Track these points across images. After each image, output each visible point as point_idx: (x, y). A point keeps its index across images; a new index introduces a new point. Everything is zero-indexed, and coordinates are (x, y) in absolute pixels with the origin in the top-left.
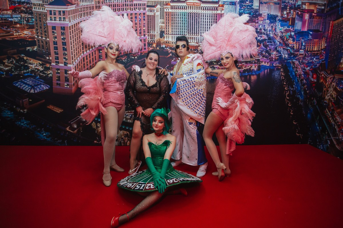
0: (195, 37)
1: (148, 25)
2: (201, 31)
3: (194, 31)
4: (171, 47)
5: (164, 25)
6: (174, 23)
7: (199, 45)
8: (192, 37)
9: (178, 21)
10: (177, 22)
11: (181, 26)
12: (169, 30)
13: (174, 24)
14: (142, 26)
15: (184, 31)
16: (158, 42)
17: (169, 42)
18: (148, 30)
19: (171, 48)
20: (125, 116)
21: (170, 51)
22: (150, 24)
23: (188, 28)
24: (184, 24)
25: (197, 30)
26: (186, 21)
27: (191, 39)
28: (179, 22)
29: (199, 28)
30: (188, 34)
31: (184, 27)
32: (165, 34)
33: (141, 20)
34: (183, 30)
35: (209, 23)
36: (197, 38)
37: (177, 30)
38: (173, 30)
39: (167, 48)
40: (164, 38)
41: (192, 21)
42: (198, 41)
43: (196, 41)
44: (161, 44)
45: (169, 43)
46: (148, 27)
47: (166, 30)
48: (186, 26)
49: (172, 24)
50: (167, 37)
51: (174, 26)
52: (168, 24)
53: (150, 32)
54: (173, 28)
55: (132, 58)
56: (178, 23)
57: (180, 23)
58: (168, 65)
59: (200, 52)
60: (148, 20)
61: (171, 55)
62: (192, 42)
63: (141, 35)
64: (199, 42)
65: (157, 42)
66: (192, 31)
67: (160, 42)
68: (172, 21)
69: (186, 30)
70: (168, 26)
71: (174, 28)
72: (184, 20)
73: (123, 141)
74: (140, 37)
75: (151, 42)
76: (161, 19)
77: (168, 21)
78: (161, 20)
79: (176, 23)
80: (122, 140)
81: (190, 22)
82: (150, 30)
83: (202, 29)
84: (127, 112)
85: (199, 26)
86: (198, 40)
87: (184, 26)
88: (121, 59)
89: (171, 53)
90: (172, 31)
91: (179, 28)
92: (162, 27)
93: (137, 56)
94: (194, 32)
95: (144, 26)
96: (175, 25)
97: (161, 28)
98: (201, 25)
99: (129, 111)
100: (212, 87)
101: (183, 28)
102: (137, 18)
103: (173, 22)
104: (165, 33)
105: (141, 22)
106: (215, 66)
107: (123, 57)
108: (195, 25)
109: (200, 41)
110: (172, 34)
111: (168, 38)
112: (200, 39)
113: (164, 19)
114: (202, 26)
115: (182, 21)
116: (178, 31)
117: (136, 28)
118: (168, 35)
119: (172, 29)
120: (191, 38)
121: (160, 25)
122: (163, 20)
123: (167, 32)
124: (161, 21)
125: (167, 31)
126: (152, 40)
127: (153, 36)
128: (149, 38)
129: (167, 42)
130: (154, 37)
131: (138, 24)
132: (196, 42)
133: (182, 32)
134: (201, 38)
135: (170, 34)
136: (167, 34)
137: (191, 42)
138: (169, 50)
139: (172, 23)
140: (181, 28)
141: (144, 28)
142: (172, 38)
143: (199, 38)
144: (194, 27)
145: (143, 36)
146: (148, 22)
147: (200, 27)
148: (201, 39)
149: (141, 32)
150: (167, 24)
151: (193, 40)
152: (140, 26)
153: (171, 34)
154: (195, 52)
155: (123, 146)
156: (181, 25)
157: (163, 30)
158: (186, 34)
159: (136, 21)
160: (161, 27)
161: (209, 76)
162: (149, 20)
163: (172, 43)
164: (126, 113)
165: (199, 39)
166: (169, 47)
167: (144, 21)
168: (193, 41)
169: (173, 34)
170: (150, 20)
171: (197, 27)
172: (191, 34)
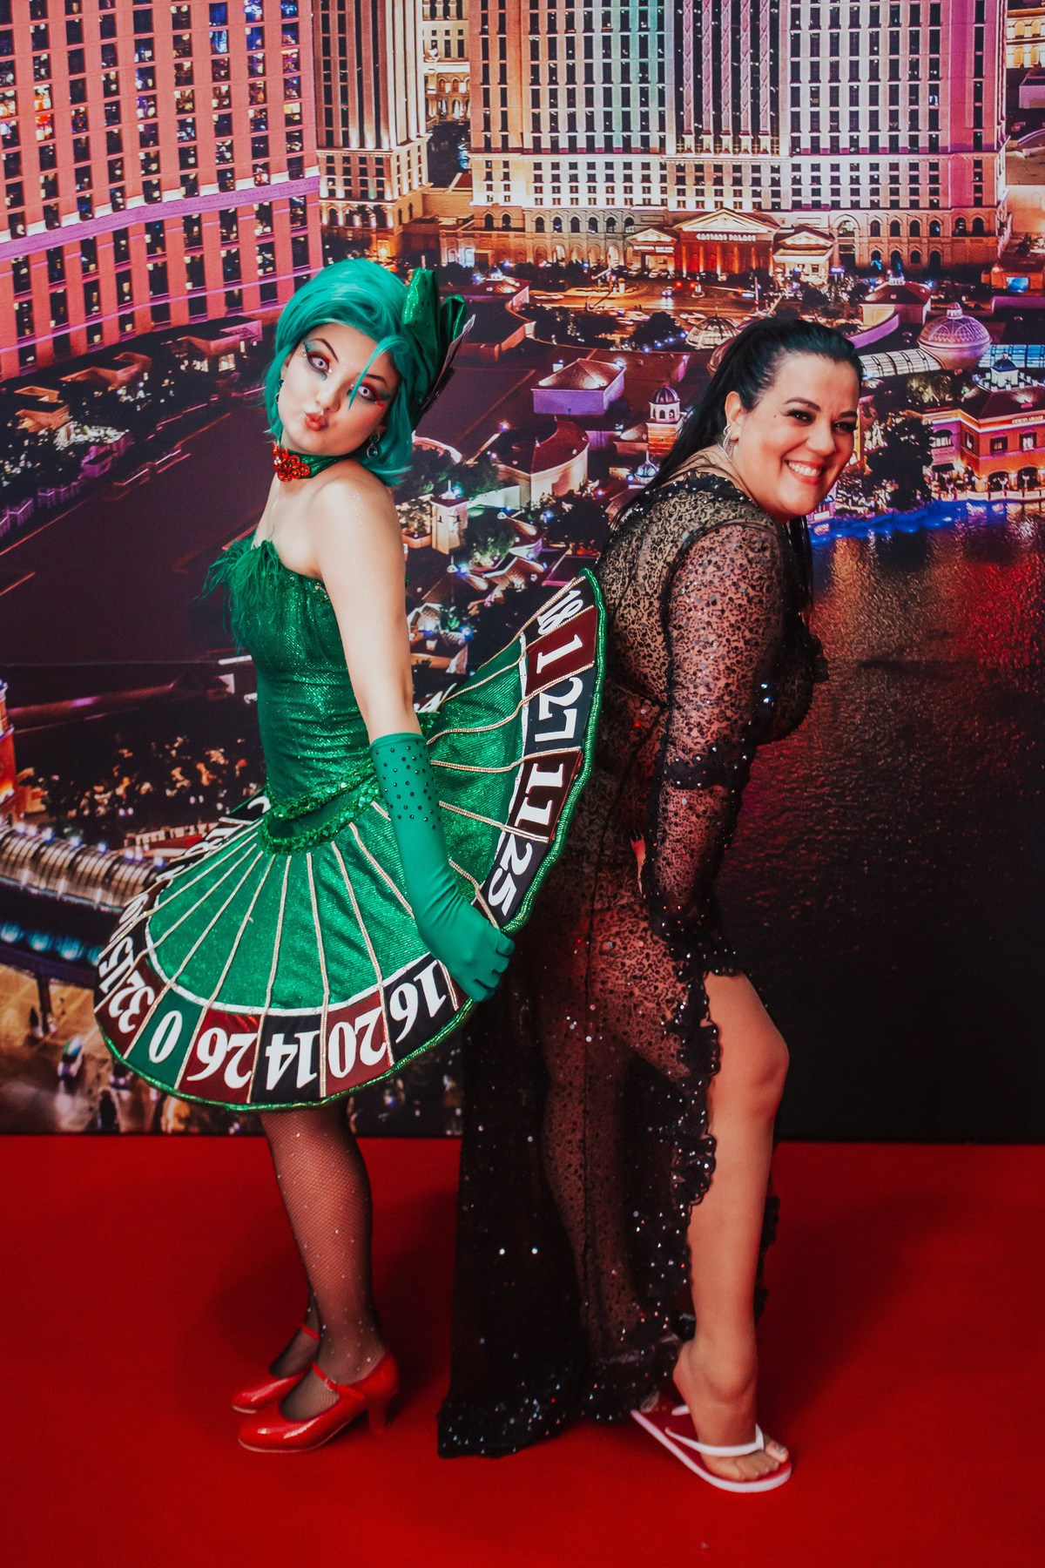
0: (746, 160)
1: (328, 78)
2: (795, 101)
3: (736, 107)
4: (530, 260)
5: (465, 68)
6: (552, 42)
7: (778, 237)
8: (718, 168)
9: (588, 26)
10: (579, 37)
11: (616, 75)
12: (504, 115)
13: (552, 56)
14: (276, 88)
15: (645, 117)
16: (415, 221)
17: (506, 219)
18: (329, 122)
19: (527, 274)
20: (140, 874)
21: (524, 296)
22: (343, 65)
23: (679, 82)
24: (644, 53)
25: (755, 95)
26: (661, 27)
27: (709, 187)
28: (597, 36)
29: (774, 81)
30: (680, 139)
31: (644, 80)
32: (477, 151)
33: (259, 32)
34: (635, 109)
35: (865, 32)
36: (756, 169)
37: (581, 110)
38: (545, 111)
39: (498, 276)
40: (467, 182)
41: (717, 16)
42: (766, 202)
43: (756, 194)
44: (443, 241)
45: (513, 224)
46: (328, 90)
47: (481, 110)
48: (661, 66)
49: (535, 56)
50: (489, 176)
51: (553, 72)
52: (503, 56)
53: (346, 135)
54: (544, 89)
55: (190, 367)
56: (589, 41)
57: (607, 42)
58: (505, 426)
59: (788, 293)
60: (326, 29)
61: (531, 337)
62: (719, 205)
63: (266, 167)
64: (776, 207)
65: (406, 220)
66: (717, 107)
67: (433, 221)
68: (534, 30)
69: (662, 103)
70: (503, 80)
71: (553, 94)
72: (643, 16)
73: (125, 1094)
74: (260, 184)
75: (357, 221)
76: (433, 15)
77: (502, 30)
78: (441, 25)
79: (570, 43)
80: (116, 1086)
81: (697, 31)
82: (345, 124)
83: (805, 88)
84: (160, 835)
85: (774, 57)
86: (766, 188)
87: (644, 68)
88: (104, 383)
89: (531, 311)
90: (536, 119)
91: (598, 88)
92: (448, 88)
93: (233, 349)
94: (736, 121)
95: (292, 87)
96: (562, 63)
97: (438, 98)
98: (796, 52)
99: (179, 832)
100: (904, 606)
101: (635, 88)
102: (225, 22)
103: (543, 39)
104: (477, 139)
105: (260, 56)
106: (928, 419)
107: (118, 366)
108: (736, 57)
109: (786, 202)
110: (537, 149)
111: (498, 183)
112: (786, 177)
113: (459, 16)
114: (805, 60)
115: (625, 26)
116: (590, 119)
117: (220, 106)
118: (497, 158)
119: (536, 103)
120: (709, 174)
121: (424, 69)
122: (452, 24)
123: (487, 128)
124: (441, 38)
125: (487, 119)
126: (361, 210)
127: (372, 170)
128: (332, 193)
129: (489, 219)
130: (380, 184)
131: (239, 68)
132: (748, 207)
133: (626, 126)
134: (796, 168)
135: (522, 151)
136: (488, 148)
137: (709, 206)
138: (508, 290)
139: (535, 45)
140: (617, 88)
141: (293, 108)
142: (538, 178)
143: (775, 170)
144: (736, 72)
145: (281, 178)
146: (327, 51)
147: (785, 73)
148: (796, 181)
149: (265, 139)
150: (486, 57)
151: (728, 188)
152: (259, 82)
153: (529, 144)
154: (748, 295)
155: (129, 1133)
156: (616, 61)
157: (458, 113)
158: (662, 141)
159: (223, 47)
160: (441, 89)
161: (875, 509)
162: (335, 35)
163: (540, 224)
164: (153, 846)
165: (775, 182)
166: (508, 264)
167: (286, 43)
168: (729, 203)
169: (546, 144)
170: (342, 29)
171: (755, 71)
172: (708, 140)
